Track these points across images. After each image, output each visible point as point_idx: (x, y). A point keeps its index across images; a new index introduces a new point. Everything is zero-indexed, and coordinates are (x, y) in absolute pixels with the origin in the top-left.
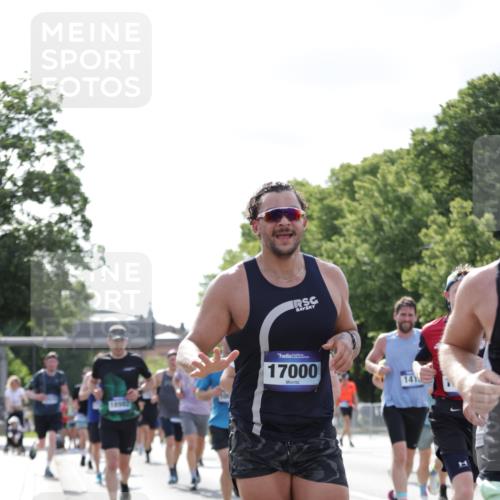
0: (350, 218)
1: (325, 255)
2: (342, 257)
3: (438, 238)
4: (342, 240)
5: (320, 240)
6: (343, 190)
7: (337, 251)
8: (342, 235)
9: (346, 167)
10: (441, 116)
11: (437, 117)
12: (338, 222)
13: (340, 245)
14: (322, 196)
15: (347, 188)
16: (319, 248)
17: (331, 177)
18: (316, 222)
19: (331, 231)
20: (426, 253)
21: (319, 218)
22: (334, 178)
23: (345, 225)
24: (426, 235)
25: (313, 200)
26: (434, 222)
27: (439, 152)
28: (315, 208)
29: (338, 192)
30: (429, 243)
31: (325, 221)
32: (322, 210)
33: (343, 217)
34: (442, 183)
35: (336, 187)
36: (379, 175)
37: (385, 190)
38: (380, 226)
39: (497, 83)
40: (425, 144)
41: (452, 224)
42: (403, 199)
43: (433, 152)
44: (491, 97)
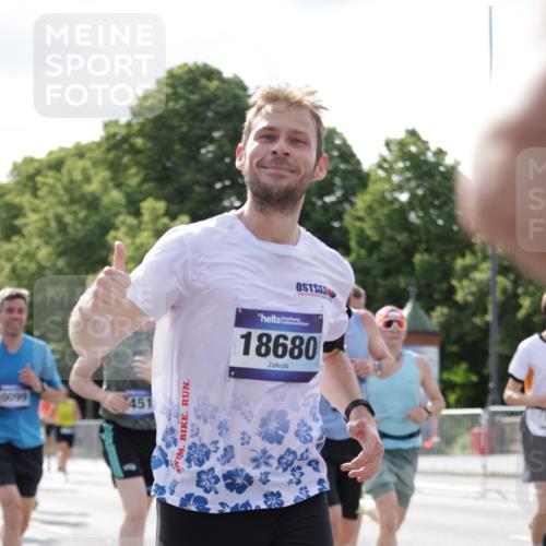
0: (33, 217)
1: (3, 256)
2: (22, 260)
3: (128, 241)
4: (22, 241)
6: (25, 186)
7: (16, 253)
8: (23, 236)
9: (29, 161)
12: (18, 222)
13: (20, 247)
15: (30, 183)
17: (12, 172)
19: (10, 231)
22: (15, 173)
23: (25, 225)
24: (115, 238)
26: (124, 223)
27: (132, 146)
29: (20, 188)
31: (5, 220)
33: (24, 216)
34: (134, 181)
35: (18, 183)
36: (64, 171)
37: (71, 187)
38: (63, 227)
39: (197, 74)
40: (119, 138)
41: (143, 226)
42: (89, 198)
43: (126, 146)
44: (190, 88)
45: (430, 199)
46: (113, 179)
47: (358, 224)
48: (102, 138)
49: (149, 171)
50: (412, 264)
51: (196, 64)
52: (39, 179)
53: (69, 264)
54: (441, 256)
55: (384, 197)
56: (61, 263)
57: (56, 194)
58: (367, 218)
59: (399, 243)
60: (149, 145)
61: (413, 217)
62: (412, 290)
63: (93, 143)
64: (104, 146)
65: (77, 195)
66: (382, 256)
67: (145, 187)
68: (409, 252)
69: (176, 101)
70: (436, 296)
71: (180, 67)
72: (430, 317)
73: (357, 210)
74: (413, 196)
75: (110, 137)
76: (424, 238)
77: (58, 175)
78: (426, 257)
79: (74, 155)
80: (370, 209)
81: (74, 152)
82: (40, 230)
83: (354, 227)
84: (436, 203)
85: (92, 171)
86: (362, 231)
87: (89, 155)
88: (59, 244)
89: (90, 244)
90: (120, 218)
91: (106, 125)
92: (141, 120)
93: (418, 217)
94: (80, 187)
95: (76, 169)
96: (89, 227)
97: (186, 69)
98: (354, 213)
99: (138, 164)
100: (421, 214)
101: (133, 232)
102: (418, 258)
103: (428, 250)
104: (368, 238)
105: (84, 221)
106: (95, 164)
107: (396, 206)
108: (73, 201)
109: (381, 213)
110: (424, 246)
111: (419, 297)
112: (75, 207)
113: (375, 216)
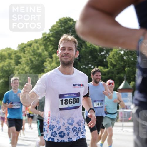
0: (24, 59)
1: (16, 70)
2: (21, 71)
3: (49, 65)
4: (21, 66)
5: (15, 65)
6: (21, 51)
7: (19, 69)
8: (21, 64)
9: (22, 44)
10: (51, 29)
11: (50, 30)
12: (20, 60)
13: (20, 67)
14: (15, 52)
15: (23, 50)
16: (14, 68)
17: (18, 47)
18: (13, 60)
19: (18, 63)
20: (45, 70)
21: (15, 59)
22: (19, 47)
23: (22, 61)
24: (46, 64)
25: (13, 54)
26: (48, 60)
27: (50, 40)
28: (13, 56)
29: (20, 51)
30: (46, 67)
31: (16, 60)
32: (15, 56)
33: (22, 59)
34: (51, 49)
35: (20, 50)
36: (32, 47)
37: (34, 51)
38: (32, 62)
39: (67, 20)
40: (46, 37)
41: (53, 61)
42: (39, 54)
43: (48, 40)
44: (65, 24)
45: (129, 53)
46: (45, 49)
47: (110, 60)
48: (42, 37)
49: (54, 46)
50: (125, 70)
51: (66, 17)
52: (25, 49)
53: (33, 72)
54: (132, 68)
55: (117, 52)
56: (31, 71)
57: (30, 53)
58: (113, 58)
59: (121, 64)
60: (55, 39)
61: (125, 58)
62: (125, 77)
63: (40, 39)
64: (43, 40)
65: (35, 53)
66: (117, 68)
67: (54, 50)
68: (124, 67)
69: (62, 27)
70: (131, 79)
71: (62, 18)
72: (130, 84)
73: (110, 56)
74: (125, 52)
75: (44, 37)
76: (128, 63)
77: (30, 48)
78: (128, 68)
79: (35, 42)
80: (113, 56)
81: (34, 41)
82: (26, 62)
83: (109, 60)
84: (131, 54)
85: (39, 47)
86: (111, 61)
87: (38, 42)
88: (31, 66)
89: (39, 66)
90: (47, 59)
91: (43, 34)
92: (52, 32)
93: (126, 58)
94: (36, 51)
95: (35, 46)
96: (39, 61)
97: (64, 19)
98: (109, 57)
99: (52, 44)
100: (127, 57)
101: (50, 63)
102: (126, 69)
103: (129, 67)
104: (113, 63)
105: (37, 60)
106: (40, 44)
107: (120, 55)
108: (34, 54)
109: (116, 57)
110: (128, 66)
111: (127, 79)
112: (35, 56)
113: (115, 58)
